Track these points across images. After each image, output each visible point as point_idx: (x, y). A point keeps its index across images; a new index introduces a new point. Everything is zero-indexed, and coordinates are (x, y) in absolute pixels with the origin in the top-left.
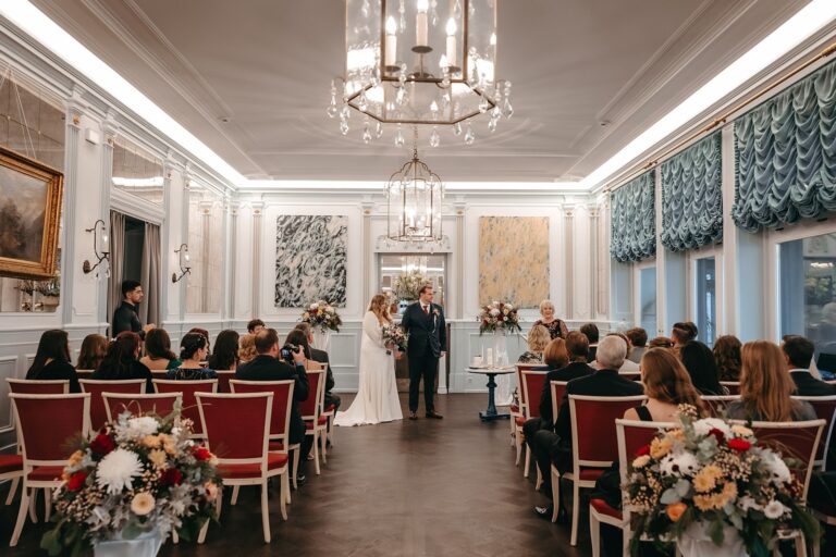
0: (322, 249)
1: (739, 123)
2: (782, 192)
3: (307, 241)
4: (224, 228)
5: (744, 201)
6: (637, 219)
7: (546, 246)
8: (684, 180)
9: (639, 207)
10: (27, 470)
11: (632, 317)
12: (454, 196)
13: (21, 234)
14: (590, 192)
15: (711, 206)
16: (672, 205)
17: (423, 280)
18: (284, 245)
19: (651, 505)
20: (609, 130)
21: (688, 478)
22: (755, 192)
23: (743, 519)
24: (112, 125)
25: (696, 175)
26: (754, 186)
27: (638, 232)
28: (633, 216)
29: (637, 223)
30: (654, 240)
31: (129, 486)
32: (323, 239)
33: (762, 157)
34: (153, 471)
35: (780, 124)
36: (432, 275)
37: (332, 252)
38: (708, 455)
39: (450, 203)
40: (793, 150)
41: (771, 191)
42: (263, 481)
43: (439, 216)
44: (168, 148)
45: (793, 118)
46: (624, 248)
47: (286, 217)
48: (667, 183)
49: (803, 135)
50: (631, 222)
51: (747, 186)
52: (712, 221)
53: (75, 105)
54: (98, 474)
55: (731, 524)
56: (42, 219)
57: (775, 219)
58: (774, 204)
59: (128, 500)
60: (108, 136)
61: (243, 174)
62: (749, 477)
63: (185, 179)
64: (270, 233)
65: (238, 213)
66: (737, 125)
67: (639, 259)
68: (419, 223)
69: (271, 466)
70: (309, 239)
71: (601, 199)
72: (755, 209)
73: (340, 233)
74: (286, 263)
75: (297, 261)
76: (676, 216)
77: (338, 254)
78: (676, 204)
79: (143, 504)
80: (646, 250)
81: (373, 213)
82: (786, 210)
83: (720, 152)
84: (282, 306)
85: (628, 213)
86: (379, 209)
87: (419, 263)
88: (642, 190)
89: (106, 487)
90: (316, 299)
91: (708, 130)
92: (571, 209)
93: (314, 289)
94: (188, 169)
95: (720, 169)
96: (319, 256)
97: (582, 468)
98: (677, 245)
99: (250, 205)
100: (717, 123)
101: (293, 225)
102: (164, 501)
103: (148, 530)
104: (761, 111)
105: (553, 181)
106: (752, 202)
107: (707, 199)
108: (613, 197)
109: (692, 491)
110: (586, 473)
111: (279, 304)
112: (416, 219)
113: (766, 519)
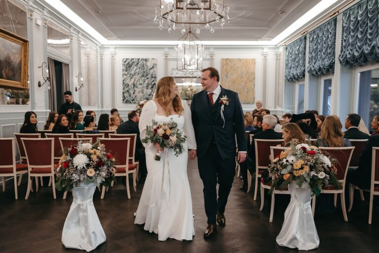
0: (145, 75)
1: (345, 13)
2: (360, 48)
3: (137, 71)
4: (97, 64)
5: (345, 52)
6: (297, 60)
7: (253, 73)
8: (319, 41)
9: (298, 54)
10: (30, 170)
11: (293, 108)
12: (209, 48)
13: (13, 70)
14: (276, 46)
15: (330, 54)
16: (313, 53)
17: (193, 90)
18: (126, 73)
19: (278, 175)
20: (284, 16)
21: (292, 165)
22: (349, 48)
23: (310, 179)
24: (46, 16)
25: (324, 39)
26: (349, 45)
27: (297, 66)
28: (295, 59)
29: (297, 62)
30: (304, 71)
31: (85, 167)
32: (145, 70)
33: (353, 31)
34: (93, 161)
35: (362, 15)
36: (198, 88)
37: (149, 76)
38: (299, 156)
39: (207, 52)
40: (366, 28)
41: (356, 48)
42: (126, 175)
43: (201, 59)
44: (71, 26)
45: (367, 13)
46: (291, 74)
47: (127, 59)
48: (312, 42)
49: (371, 21)
50: (294, 61)
51: (346, 45)
52: (330, 61)
53: (31, 8)
54: (74, 162)
55: (306, 181)
56: (21, 62)
57: (357, 61)
58: (356, 54)
59: (85, 171)
60: (45, 22)
61: (106, 37)
62: (314, 164)
63: (79, 41)
64: (119, 68)
65: (103, 57)
66: (344, 14)
67: (297, 80)
68: (191, 63)
69: (130, 169)
70: (138, 70)
71: (281, 50)
72: (348, 56)
73: (153, 67)
74: (127, 82)
75: (133, 80)
76: (315, 59)
77: (152, 77)
78: (315, 53)
79: (91, 172)
80: (300, 75)
81: (169, 57)
82: (361, 57)
83: (336, 28)
84: (126, 103)
85: (293, 57)
86: (172, 55)
87: (191, 82)
88: (300, 46)
89: (77, 167)
90: (142, 99)
91: (330, 16)
92: (267, 55)
93: (141, 94)
94: (80, 36)
95: (335, 36)
96: (143, 78)
97: (259, 169)
98: (314, 73)
99: (109, 53)
100: (335, 13)
101: (130, 63)
102: (98, 172)
103: (93, 182)
104: (354, 8)
105: (258, 40)
106: (347, 53)
107: (329, 51)
108: (287, 48)
109: (293, 169)
110: (261, 171)
111: (125, 102)
112: (191, 60)
113: (319, 179)
